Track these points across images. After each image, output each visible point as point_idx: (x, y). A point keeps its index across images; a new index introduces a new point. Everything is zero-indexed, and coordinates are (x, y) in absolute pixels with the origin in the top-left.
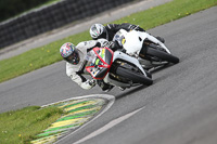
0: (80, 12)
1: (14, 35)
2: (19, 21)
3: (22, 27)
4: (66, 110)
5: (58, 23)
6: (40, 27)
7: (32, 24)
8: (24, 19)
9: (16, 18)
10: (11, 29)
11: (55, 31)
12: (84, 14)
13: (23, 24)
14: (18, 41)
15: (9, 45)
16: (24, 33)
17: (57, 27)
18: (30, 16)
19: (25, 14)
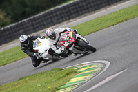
0: (88, 8)
1: (45, 23)
2: (49, 14)
3: (51, 18)
4: (79, 71)
5: (74, 15)
6: (62, 18)
7: (57, 15)
8: (52, 12)
9: (46, 12)
10: (43, 19)
11: (71, 20)
12: (90, 9)
13: (51, 15)
16: (52, 22)
17: (73, 18)
18: (55, 11)
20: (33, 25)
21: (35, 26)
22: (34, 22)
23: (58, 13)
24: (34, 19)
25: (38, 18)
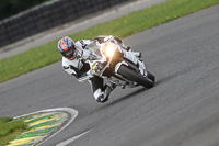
0: (92, 6)
1: (25, 29)
2: (31, 14)
3: (34, 21)
5: (70, 17)
6: (52, 21)
7: (44, 17)
8: (36, 13)
9: (27, 12)
10: (23, 23)
11: (66, 25)
12: (96, 8)
13: (35, 17)
14: (30, 35)
15: (20, 39)
16: (36, 27)
17: (68, 21)
18: (41, 10)
19: (37, 8)
20: (7, 33)
21: (10, 34)
22: (8, 29)
23: (45, 13)
24: (9, 24)
25: (14, 22)
